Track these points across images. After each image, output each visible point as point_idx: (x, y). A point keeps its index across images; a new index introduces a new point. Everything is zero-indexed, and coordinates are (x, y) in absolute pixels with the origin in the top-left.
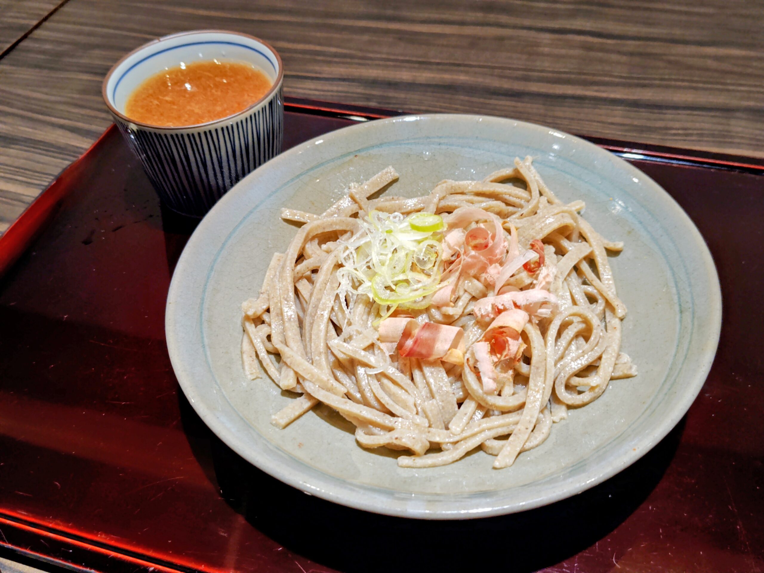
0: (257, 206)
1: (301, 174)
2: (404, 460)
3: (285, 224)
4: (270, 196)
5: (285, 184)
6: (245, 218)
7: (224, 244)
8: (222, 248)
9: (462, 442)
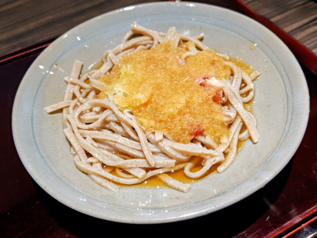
0: (32, 115)
1: (39, 87)
2: (220, 169)
3: (51, 115)
4: (33, 106)
5: (36, 96)
6: (32, 124)
7: (35, 142)
8: (36, 144)
9: (231, 144)
